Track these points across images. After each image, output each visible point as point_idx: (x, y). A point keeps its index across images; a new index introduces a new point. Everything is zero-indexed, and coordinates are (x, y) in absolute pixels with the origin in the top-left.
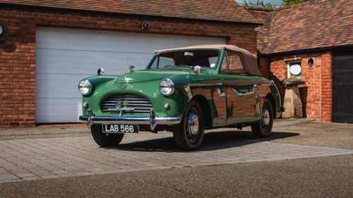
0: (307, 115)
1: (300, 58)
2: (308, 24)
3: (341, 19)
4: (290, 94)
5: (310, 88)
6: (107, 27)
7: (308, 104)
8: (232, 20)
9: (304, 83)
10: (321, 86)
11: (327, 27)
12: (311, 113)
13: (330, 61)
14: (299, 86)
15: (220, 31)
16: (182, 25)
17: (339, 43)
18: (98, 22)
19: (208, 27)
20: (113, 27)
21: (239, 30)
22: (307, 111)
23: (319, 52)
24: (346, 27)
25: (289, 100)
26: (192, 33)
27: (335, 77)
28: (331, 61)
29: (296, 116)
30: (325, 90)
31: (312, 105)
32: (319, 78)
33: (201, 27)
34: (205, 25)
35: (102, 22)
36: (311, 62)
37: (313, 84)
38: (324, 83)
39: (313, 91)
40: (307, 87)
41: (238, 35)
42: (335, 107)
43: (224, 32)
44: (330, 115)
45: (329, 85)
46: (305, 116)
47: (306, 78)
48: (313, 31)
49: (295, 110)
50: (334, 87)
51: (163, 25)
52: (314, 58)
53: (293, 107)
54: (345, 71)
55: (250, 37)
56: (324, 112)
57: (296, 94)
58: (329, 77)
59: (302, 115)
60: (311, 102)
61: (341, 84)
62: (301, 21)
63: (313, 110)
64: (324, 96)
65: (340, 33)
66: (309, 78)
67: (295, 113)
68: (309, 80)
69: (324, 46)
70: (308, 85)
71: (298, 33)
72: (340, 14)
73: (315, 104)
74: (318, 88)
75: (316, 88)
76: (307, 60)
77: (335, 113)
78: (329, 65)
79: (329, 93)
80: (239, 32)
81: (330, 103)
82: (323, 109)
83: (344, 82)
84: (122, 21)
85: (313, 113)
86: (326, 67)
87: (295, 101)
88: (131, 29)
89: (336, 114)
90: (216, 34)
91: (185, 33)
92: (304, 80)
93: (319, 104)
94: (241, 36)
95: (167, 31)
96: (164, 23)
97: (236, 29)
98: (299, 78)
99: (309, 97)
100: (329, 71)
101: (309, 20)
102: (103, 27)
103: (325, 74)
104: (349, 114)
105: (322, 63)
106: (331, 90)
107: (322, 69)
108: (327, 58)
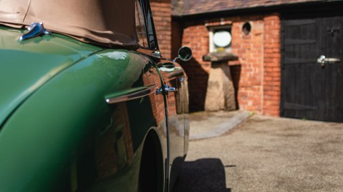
0: (241, 106)
1: (230, 22)
4: (217, 77)
5: (245, 65)
7: (241, 90)
9: (236, 59)
10: (262, 64)
12: (246, 103)
13: (277, 26)
14: (231, 63)
22: (241, 99)
23: (260, 13)
25: (217, 84)
27: (285, 50)
28: (279, 27)
29: (227, 108)
30: (270, 70)
31: (249, 92)
32: (260, 52)
36: (247, 28)
37: (250, 61)
38: (268, 60)
39: (251, 70)
40: (240, 66)
42: (285, 95)
44: (277, 107)
45: (276, 62)
46: (237, 108)
47: (239, 52)
49: (226, 99)
50: (283, 66)
52: (251, 23)
53: (222, 95)
54: (303, 41)
56: (268, 103)
57: (227, 75)
58: (277, 50)
59: (234, 107)
60: (246, 87)
61: (296, 60)
63: (251, 98)
64: (268, 78)
66: (244, 51)
67: (226, 104)
68: (244, 55)
70: (241, 61)
73: (254, 89)
74: (258, 66)
75: (255, 66)
76: (240, 25)
77: (285, 103)
78: (276, 33)
79: (276, 75)
81: (278, 89)
82: (267, 97)
83: (300, 57)
85: (250, 103)
86: (272, 36)
87: (225, 85)
89: (288, 106)
92: (236, 54)
93: (259, 89)
98: (229, 51)
99: (242, 81)
100: (277, 41)
103: (271, 46)
104: (308, 107)
105: (265, 29)
106: (278, 69)
107: (265, 38)
108: (273, 22)
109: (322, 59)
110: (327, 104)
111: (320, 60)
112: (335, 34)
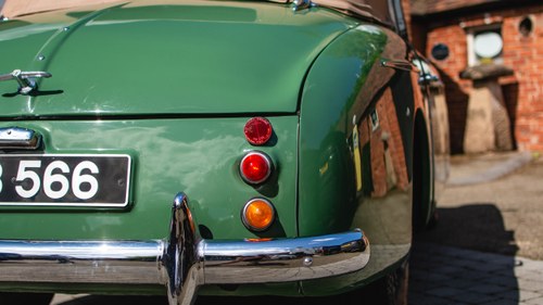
0: (521, 146)
4: (482, 101)
5: (525, 83)
7: (521, 121)
9: (509, 73)
12: (528, 140)
14: (503, 81)
22: (520, 135)
25: (482, 113)
29: (498, 147)
31: (533, 123)
36: (527, 26)
37: (532, 75)
39: (534, 90)
40: (516, 84)
46: (515, 148)
47: (514, 63)
49: (497, 134)
52: (533, 18)
53: (491, 129)
57: (497, 98)
59: (509, 146)
60: (527, 115)
63: (535, 132)
66: (522, 62)
67: (497, 142)
68: (522, 68)
70: (518, 77)
73: (541, 119)
75: (540, 83)
76: (515, 22)
85: (534, 140)
87: (495, 115)
98: (499, 62)
99: (520, 107)
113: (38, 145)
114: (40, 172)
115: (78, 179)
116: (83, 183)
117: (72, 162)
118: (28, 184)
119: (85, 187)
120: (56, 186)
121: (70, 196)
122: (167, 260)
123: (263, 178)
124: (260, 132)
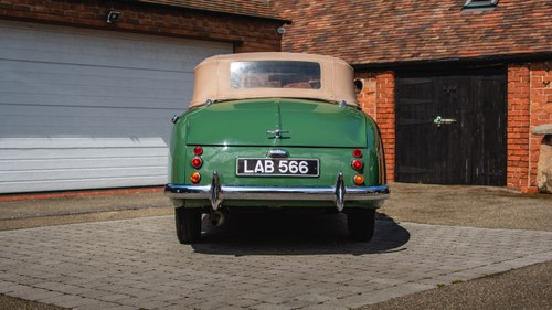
2: (339, 23)
3: (398, 18)
6: (47, 17)
8: (244, 13)
11: (376, 30)
13: (391, 84)
15: (227, 31)
16: (169, 20)
17: (407, 57)
18: (32, 8)
19: (210, 23)
20: (57, 18)
21: (256, 30)
23: (373, 70)
24: (412, 32)
26: (185, 32)
27: (400, 110)
28: (393, 85)
30: (384, 132)
32: (372, 112)
33: (200, 24)
34: (206, 20)
35: (38, 8)
36: (358, 85)
41: (254, 40)
42: (400, 158)
43: (234, 33)
44: (393, 172)
45: (390, 123)
48: (354, 36)
50: (398, 127)
51: (140, 17)
52: (363, 80)
54: (419, 101)
55: (272, 42)
58: (391, 110)
61: (411, 121)
62: (325, 18)
65: (403, 40)
69: (381, 61)
71: (326, 38)
72: (393, 9)
77: (401, 167)
78: (390, 92)
79: (391, 136)
80: (257, 33)
81: (392, 151)
83: (416, 118)
84: (72, 8)
86: (385, 95)
88: (88, 22)
89: (403, 169)
90: (221, 36)
91: (174, 32)
94: (258, 41)
95: (146, 28)
96: (142, 14)
97: (252, 28)
100: (391, 100)
101: (338, 18)
102: (40, 16)
103: (385, 106)
104: (424, 170)
105: (377, 87)
106: (393, 131)
107: (378, 98)
108: (387, 80)
109: (438, 120)
110: (444, 165)
111: (436, 121)
112: (451, 94)
113: (285, 156)
114: (288, 164)
115: (301, 167)
116: (303, 168)
117: (299, 161)
118: (283, 168)
119: (304, 169)
120: (294, 169)
121: (299, 172)
122: (337, 193)
123: (359, 169)
124: (358, 154)
